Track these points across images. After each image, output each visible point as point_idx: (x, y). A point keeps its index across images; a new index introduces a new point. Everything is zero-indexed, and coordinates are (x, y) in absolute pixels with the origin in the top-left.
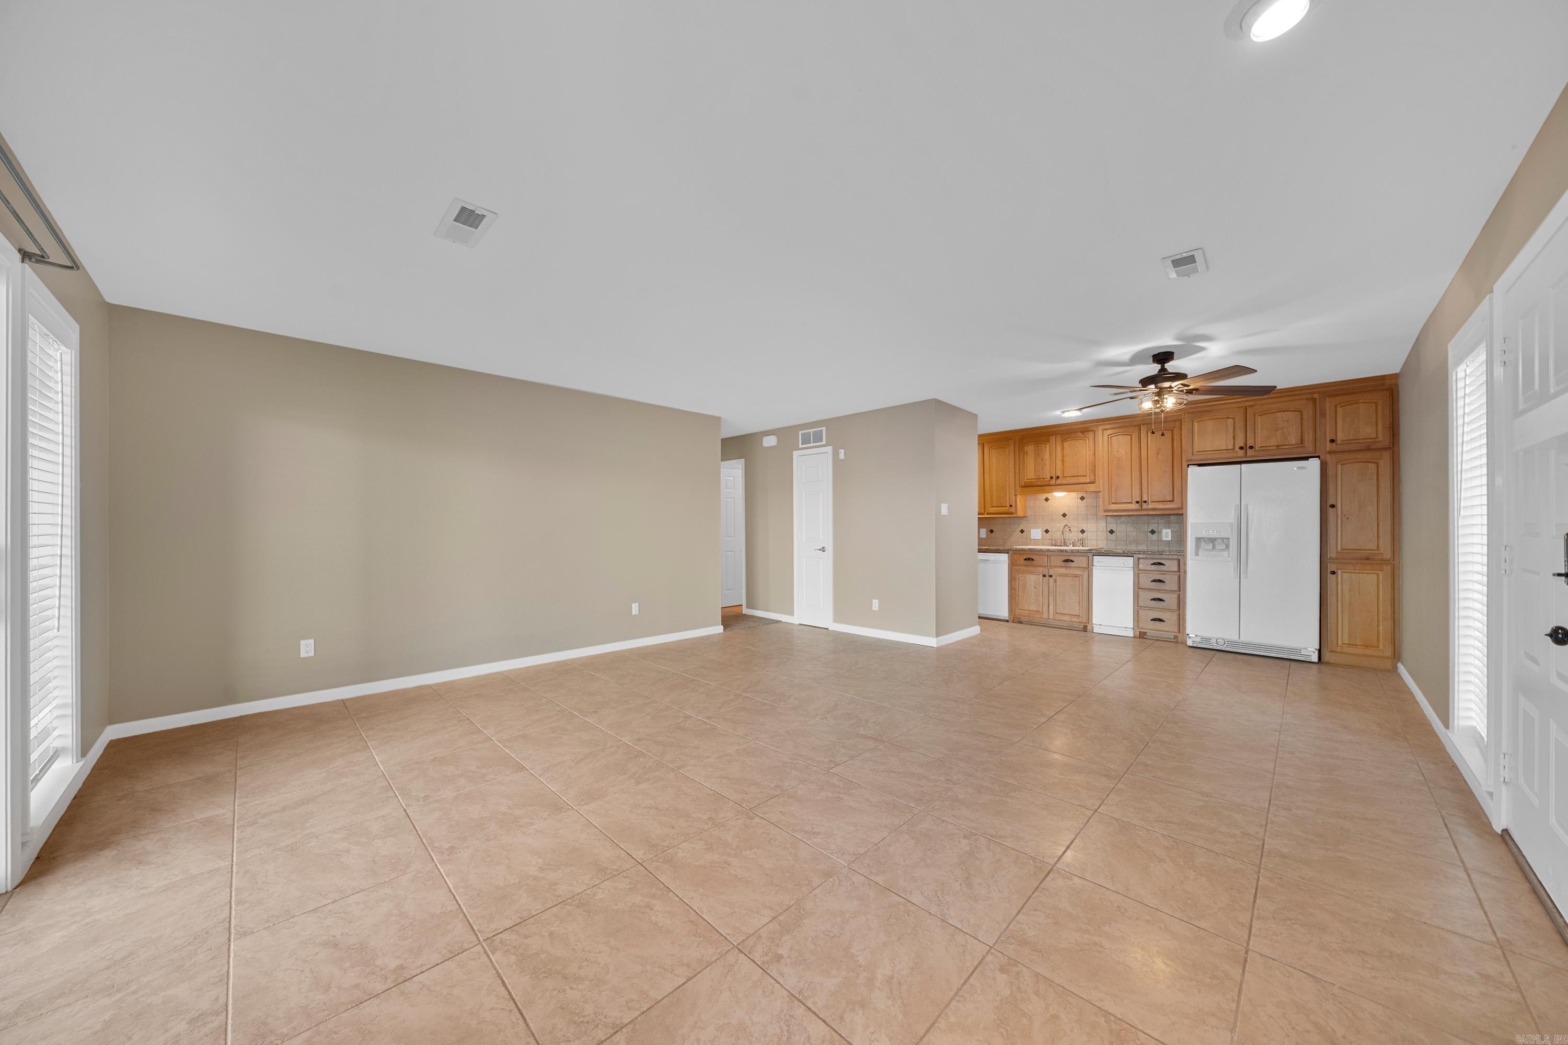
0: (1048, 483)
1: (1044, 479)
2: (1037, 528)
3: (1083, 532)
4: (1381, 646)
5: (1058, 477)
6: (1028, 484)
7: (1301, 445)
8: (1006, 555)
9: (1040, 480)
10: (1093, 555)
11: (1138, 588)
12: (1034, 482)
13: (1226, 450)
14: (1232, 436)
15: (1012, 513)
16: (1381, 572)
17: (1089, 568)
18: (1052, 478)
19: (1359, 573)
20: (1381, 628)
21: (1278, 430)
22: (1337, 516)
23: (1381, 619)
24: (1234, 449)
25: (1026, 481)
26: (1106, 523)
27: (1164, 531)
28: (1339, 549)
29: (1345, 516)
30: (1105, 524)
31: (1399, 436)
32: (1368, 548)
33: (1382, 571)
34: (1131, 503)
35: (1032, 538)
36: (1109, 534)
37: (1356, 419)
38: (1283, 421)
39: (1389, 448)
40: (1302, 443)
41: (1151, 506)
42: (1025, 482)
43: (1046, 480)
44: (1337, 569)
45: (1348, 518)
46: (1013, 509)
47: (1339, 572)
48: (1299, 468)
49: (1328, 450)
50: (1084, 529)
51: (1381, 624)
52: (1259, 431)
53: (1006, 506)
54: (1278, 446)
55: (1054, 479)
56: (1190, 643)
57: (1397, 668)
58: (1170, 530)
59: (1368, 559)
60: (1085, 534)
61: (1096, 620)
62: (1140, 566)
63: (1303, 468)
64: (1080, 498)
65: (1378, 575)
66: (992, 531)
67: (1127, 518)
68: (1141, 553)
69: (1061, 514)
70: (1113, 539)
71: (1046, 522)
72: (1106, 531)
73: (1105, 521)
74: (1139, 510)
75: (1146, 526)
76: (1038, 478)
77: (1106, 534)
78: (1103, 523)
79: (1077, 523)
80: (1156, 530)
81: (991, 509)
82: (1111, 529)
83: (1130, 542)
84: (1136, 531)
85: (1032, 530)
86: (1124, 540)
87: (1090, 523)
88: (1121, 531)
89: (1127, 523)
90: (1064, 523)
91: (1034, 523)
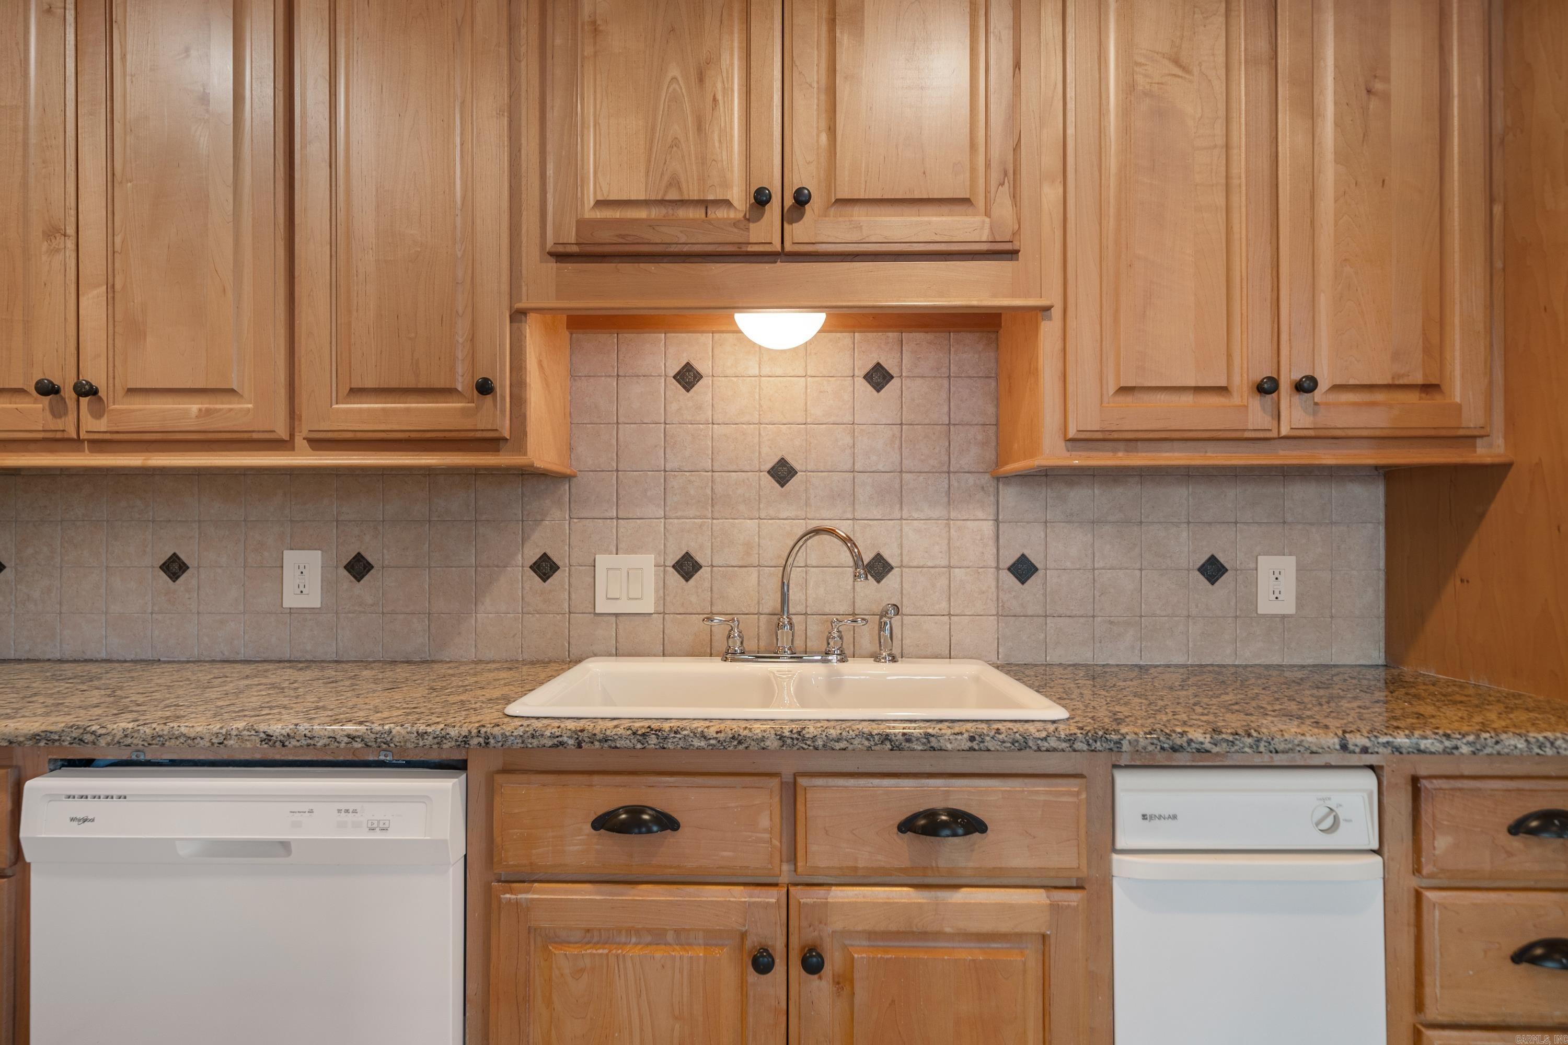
0: (735, 236)
1: (705, 204)
2: (632, 550)
3: (878, 567)
5: (801, 199)
6: (605, 236)
9: (683, 213)
12: (651, 224)
17: (1088, 869)
18: (761, 199)
25: (589, 213)
26: (997, 520)
27: (1266, 564)
30: (988, 527)
34: (1224, 389)
35: (603, 606)
36: (1011, 580)
42: (582, 224)
43: (720, 213)
46: (492, 416)
50: (886, 555)
53: (448, 392)
55: (773, 211)
58: (1292, 560)
60: (891, 580)
64: (868, 377)
66: (359, 567)
67: (1096, 491)
68: (1465, 749)
69: (769, 466)
70: (1030, 613)
71: (679, 514)
72: (994, 564)
73: (991, 510)
74: (1268, 435)
75: (1185, 534)
76: (673, 195)
77: (994, 584)
78: (980, 514)
79: (850, 516)
80: (1222, 559)
81: (335, 406)
82: (1019, 555)
83: (1111, 623)
84: (1138, 566)
85: (603, 561)
86: (1082, 616)
87: (916, 515)
88: (1068, 565)
89: (1093, 522)
90: (785, 515)
91: (608, 515)
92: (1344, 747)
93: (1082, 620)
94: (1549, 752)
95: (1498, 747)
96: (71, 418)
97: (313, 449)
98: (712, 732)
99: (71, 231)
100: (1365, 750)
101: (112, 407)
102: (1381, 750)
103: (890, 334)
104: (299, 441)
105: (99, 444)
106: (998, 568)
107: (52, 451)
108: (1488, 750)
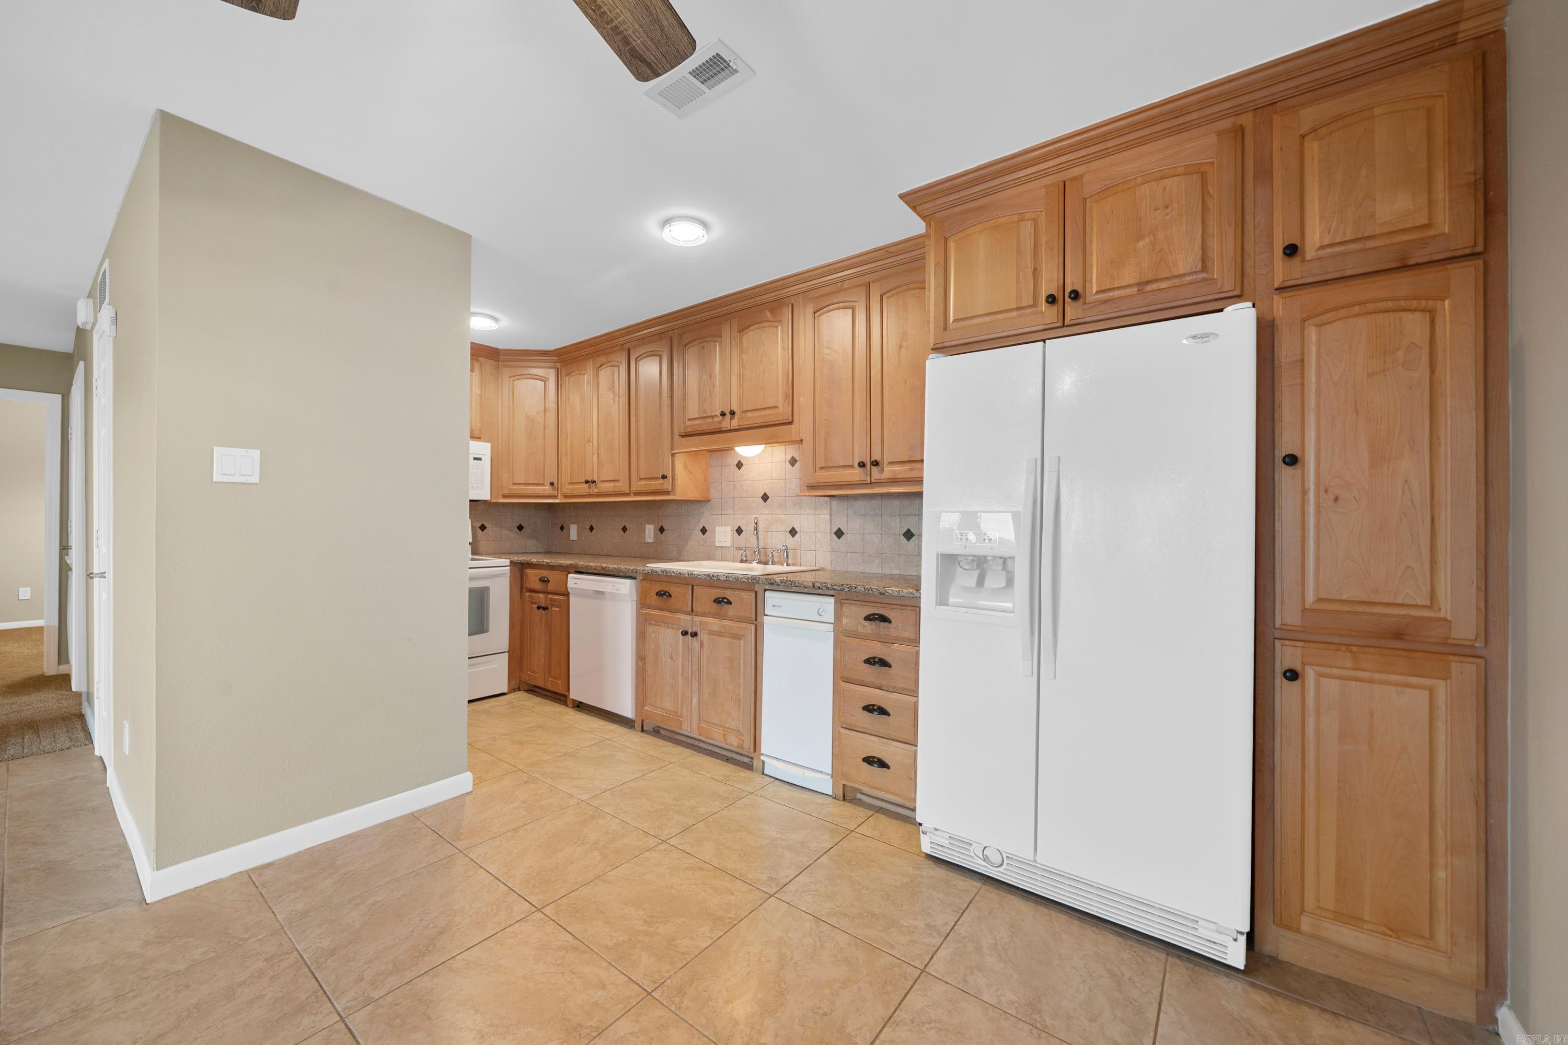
0: (718, 426)
1: (713, 417)
2: (725, 525)
3: (793, 532)
4: (1442, 938)
5: (733, 412)
6: (689, 429)
7: (1203, 275)
8: (628, 582)
10: (765, 590)
11: (842, 676)
12: (700, 425)
13: (1018, 309)
14: (1030, 271)
15: (668, 493)
16: (1442, 682)
17: (756, 619)
18: (724, 414)
19: (1371, 681)
20: (1441, 874)
21: (1140, 237)
22: (1305, 492)
23: (1441, 846)
24: (1034, 305)
25: (689, 422)
26: (831, 515)
28: (1310, 598)
29: (1326, 491)
30: (828, 517)
31: (1506, 215)
32: (1399, 601)
33: (1445, 679)
34: (852, 466)
35: (717, 544)
36: (835, 538)
37: (1364, 172)
38: (1156, 209)
39: (1473, 255)
40: (1204, 268)
41: (889, 471)
42: (688, 426)
43: (716, 419)
44: (1304, 664)
45: (1336, 499)
46: (667, 485)
47: (1310, 674)
48: (1194, 337)
49: (1276, 286)
50: (796, 528)
51: (1441, 861)
52: (1094, 247)
53: (657, 478)
54: (1141, 284)
55: (727, 417)
56: (926, 848)
57: (1495, 1021)
59: (1398, 635)
60: (797, 537)
61: (766, 746)
62: (845, 620)
63: (1205, 336)
64: (790, 461)
65: (1431, 691)
66: (662, 530)
67: (865, 503)
68: (846, 590)
69: (761, 496)
70: (841, 551)
71: (738, 513)
72: (830, 531)
73: (829, 510)
74: (866, 482)
75: (898, 520)
76: (704, 415)
77: (829, 539)
78: (825, 512)
79: (785, 513)
80: (912, 530)
81: (637, 483)
82: (838, 528)
83: (870, 556)
84: (880, 533)
85: (718, 529)
86: (860, 553)
87: (805, 512)
88: (855, 532)
89: (864, 515)
90: (765, 513)
91: (719, 513)
92: (813, 586)
93: (860, 554)
94: (871, 592)
95: (856, 589)
96: (592, 489)
97: (634, 495)
98: (675, 572)
99: (592, 440)
100: (819, 588)
101: (599, 486)
102: (824, 588)
103: (797, 445)
104: (632, 494)
105: (598, 496)
106: (831, 533)
107: (590, 497)
108: (853, 590)
